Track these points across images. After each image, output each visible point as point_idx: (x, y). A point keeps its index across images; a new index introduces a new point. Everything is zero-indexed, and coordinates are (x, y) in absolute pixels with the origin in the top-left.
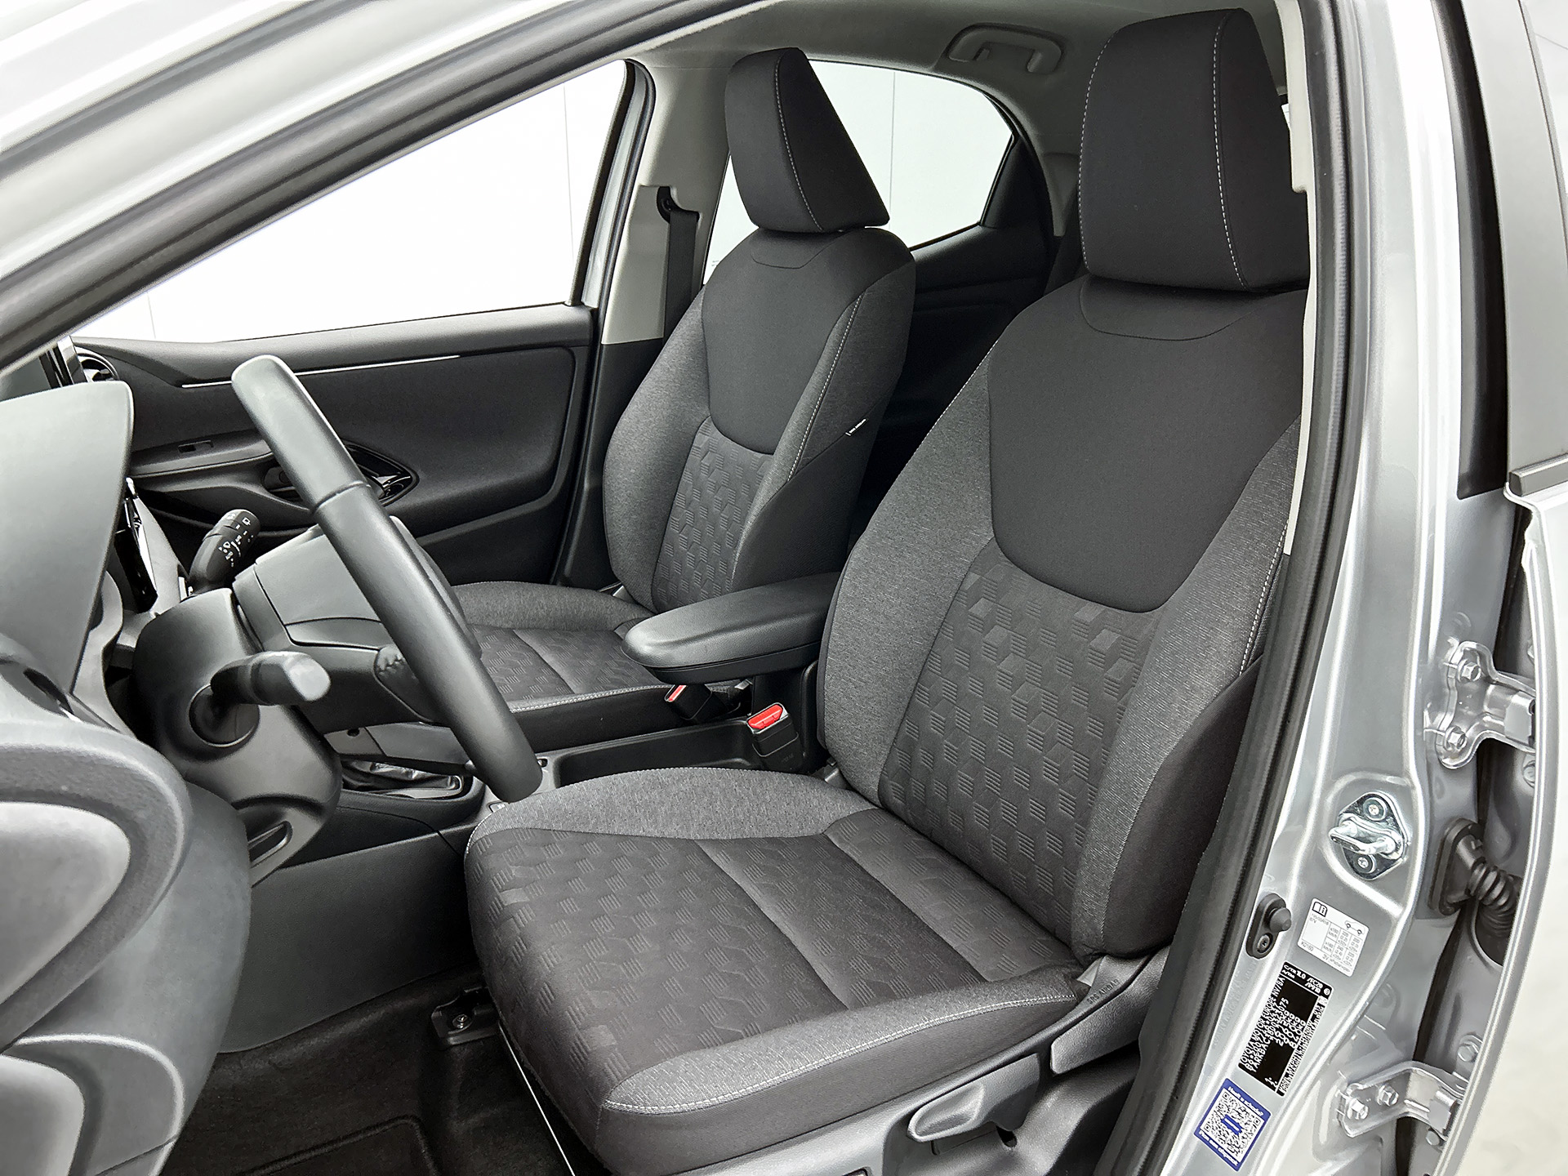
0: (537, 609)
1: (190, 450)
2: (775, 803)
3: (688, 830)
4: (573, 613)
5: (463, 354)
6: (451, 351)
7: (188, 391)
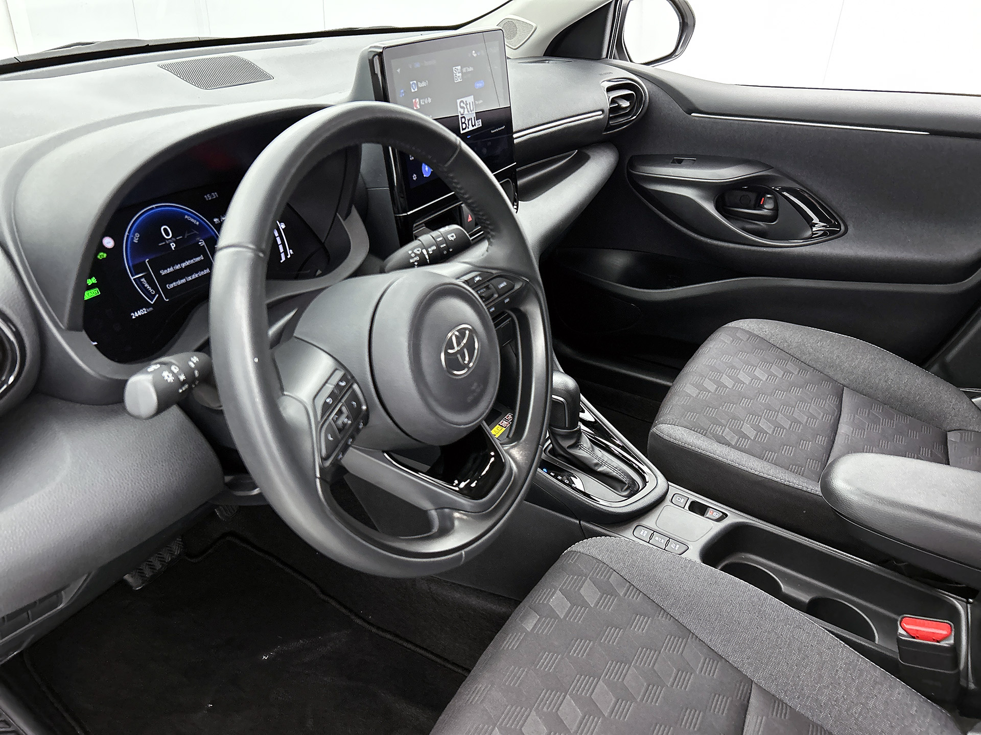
0: (880, 380)
1: (678, 162)
2: (877, 716)
3: (756, 670)
4: (914, 398)
5: (934, 133)
6: (922, 127)
7: (694, 118)
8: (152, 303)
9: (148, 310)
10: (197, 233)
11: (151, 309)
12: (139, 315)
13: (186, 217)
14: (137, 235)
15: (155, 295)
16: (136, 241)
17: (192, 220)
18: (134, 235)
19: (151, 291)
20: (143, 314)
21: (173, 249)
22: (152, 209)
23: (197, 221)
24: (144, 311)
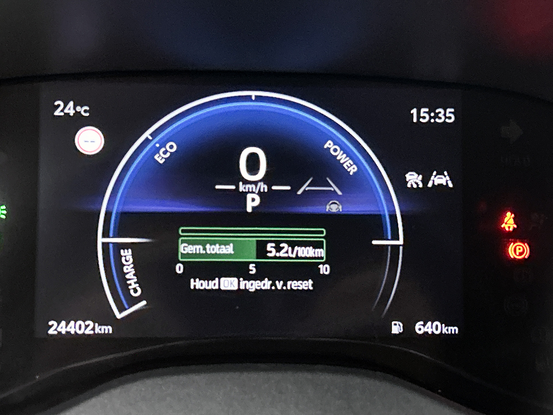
8: (119, 316)
9: (97, 331)
10: (339, 193)
11: (108, 329)
12: (68, 333)
13: (329, 144)
14: (172, 147)
15: (138, 300)
16: (160, 158)
17: (342, 157)
18: (163, 145)
19: (134, 286)
20: (80, 332)
21: (249, 210)
22: (248, 98)
23: (356, 162)
24: (87, 326)
